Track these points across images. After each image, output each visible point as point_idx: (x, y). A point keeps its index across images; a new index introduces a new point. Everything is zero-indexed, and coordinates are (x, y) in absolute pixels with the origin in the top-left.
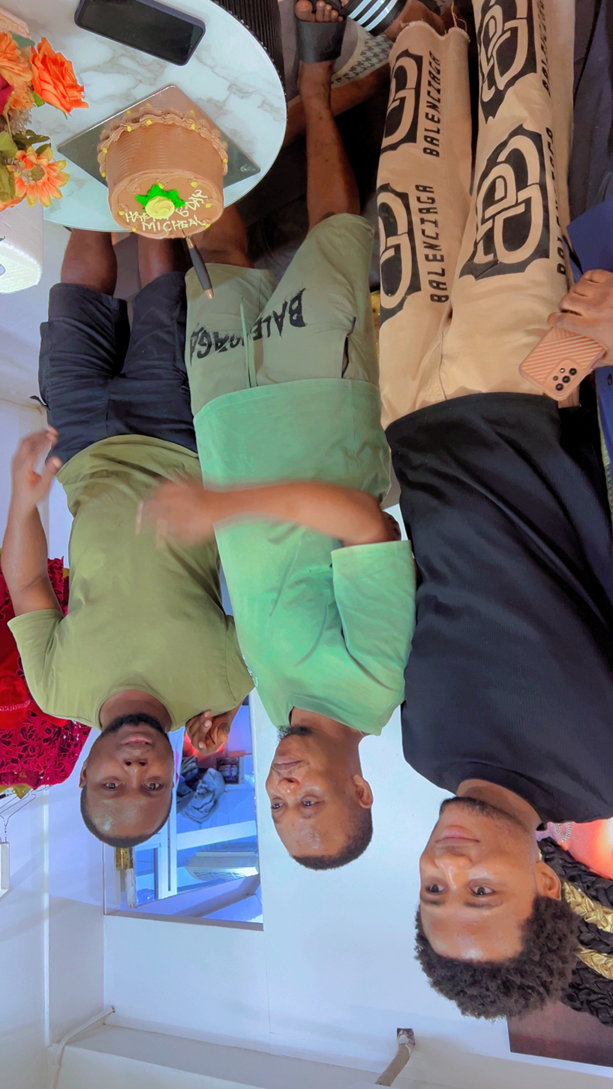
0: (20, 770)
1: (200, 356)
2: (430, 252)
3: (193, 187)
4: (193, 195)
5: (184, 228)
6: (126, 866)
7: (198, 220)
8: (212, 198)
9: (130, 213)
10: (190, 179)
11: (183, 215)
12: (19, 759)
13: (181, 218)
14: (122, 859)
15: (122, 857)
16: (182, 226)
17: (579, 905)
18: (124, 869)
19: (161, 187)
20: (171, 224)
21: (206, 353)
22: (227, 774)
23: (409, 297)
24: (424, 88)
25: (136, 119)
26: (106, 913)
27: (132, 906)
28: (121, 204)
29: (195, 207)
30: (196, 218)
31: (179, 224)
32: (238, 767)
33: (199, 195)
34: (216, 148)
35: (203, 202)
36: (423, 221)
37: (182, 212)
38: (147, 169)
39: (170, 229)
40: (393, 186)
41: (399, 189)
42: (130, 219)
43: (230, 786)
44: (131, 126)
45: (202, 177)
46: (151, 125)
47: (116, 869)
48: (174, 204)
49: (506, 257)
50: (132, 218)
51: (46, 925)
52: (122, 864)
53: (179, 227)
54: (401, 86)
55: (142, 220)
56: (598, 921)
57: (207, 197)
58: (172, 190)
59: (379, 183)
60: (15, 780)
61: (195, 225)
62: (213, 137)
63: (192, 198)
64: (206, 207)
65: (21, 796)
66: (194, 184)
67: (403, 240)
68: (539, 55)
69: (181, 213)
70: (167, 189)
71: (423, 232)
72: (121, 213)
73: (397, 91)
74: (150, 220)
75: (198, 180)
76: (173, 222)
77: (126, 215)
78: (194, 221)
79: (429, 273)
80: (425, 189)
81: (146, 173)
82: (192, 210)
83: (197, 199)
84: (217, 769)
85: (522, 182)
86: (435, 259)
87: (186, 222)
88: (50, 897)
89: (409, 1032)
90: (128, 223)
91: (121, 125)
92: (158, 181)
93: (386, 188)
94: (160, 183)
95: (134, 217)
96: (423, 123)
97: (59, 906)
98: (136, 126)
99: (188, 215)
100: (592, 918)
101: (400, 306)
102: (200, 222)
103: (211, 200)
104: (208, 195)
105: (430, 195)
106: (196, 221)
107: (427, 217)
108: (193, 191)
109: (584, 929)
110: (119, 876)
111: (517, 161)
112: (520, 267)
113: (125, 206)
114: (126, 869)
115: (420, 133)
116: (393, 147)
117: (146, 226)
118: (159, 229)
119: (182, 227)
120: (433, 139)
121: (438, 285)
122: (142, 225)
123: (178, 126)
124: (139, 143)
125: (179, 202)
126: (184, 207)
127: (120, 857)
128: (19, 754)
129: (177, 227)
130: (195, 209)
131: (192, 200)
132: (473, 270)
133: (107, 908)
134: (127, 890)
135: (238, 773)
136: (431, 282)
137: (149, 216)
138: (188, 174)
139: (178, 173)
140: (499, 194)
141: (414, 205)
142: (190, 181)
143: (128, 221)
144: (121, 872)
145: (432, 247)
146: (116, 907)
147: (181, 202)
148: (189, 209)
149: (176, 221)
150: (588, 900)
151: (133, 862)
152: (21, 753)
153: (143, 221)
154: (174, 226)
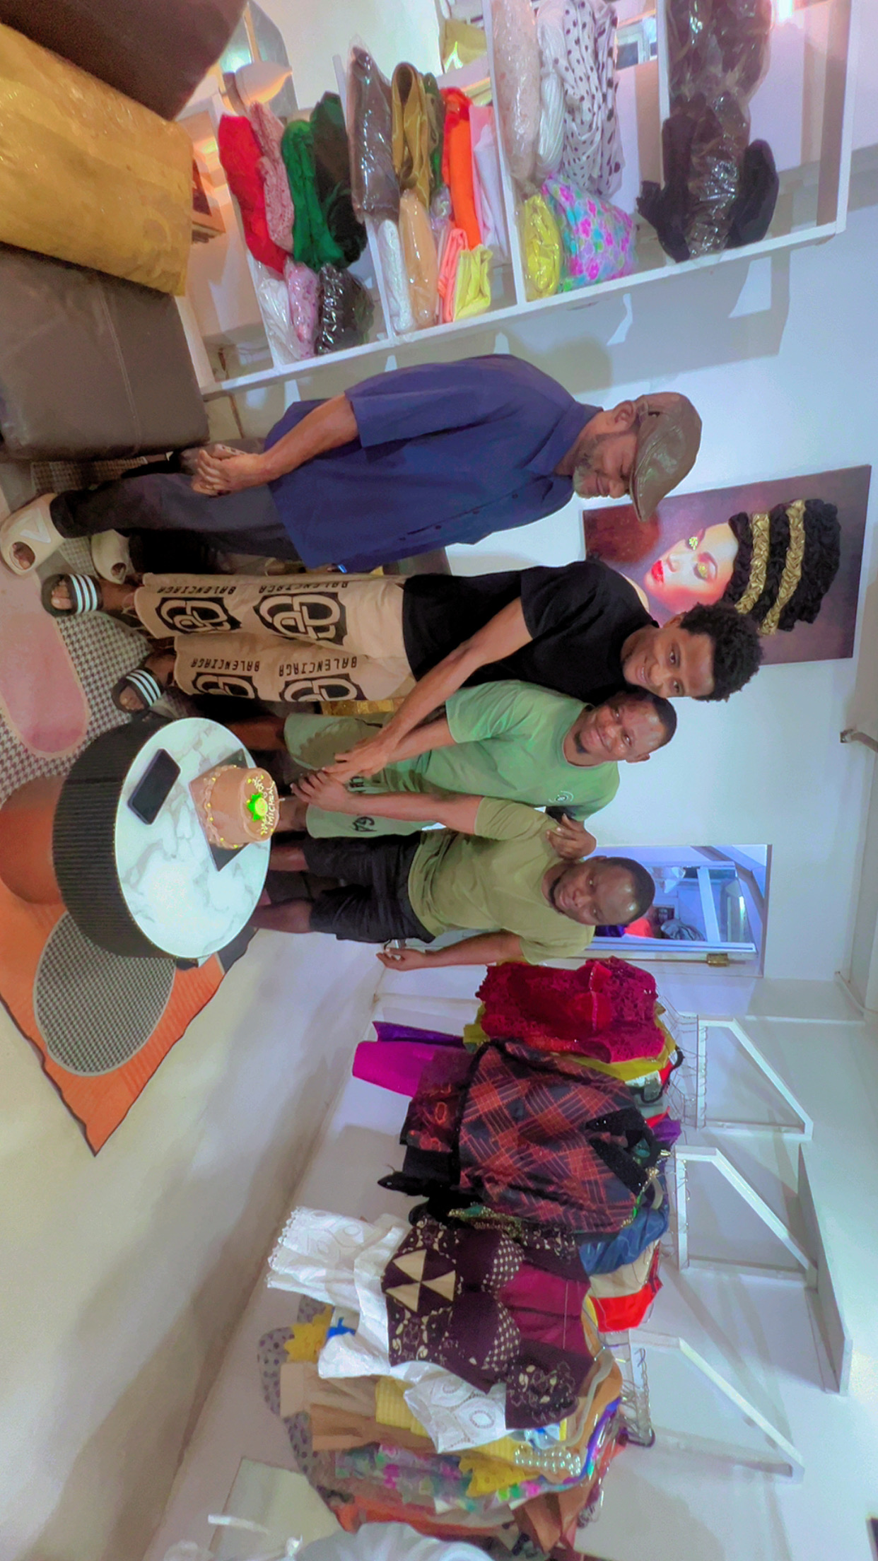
0: (643, 1004)
1: (373, 823)
2: (324, 668)
6: (727, 959)
15: (718, 962)
17: (745, 606)
21: (371, 819)
22: (666, 917)
23: (353, 680)
24: (216, 671)
26: (761, 975)
27: (756, 956)
32: (661, 908)
36: (303, 672)
40: (281, 690)
41: (283, 686)
43: (676, 914)
47: (727, 968)
49: (335, 616)
54: (215, 685)
56: (756, 593)
59: (278, 699)
60: (651, 1010)
67: (316, 684)
68: (211, 594)
71: (311, 672)
73: (218, 687)
79: (338, 667)
80: (281, 671)
84: (661, 924)
85: (288, 608)
86: (329, 665)
89: (843, 735)
93: (282, 695)
96: (239, 672)
100: (754, 597)
101: (357, 687)
105: (285, 667)
107: (300, 668)
109: (762, 603)
111: (274, 611)
112: (342, 608)
115: (246, 673)
116: (255, 690)
120: (249, 665)
121: (345, 663)
132: (338, 639)
133: (757, 974)
135: (665, 908)
136: (344, 667)
140: (292, 623)
141: (293, 677)
145: (320, 666)
146: (757, 969)
150: (742, 600)
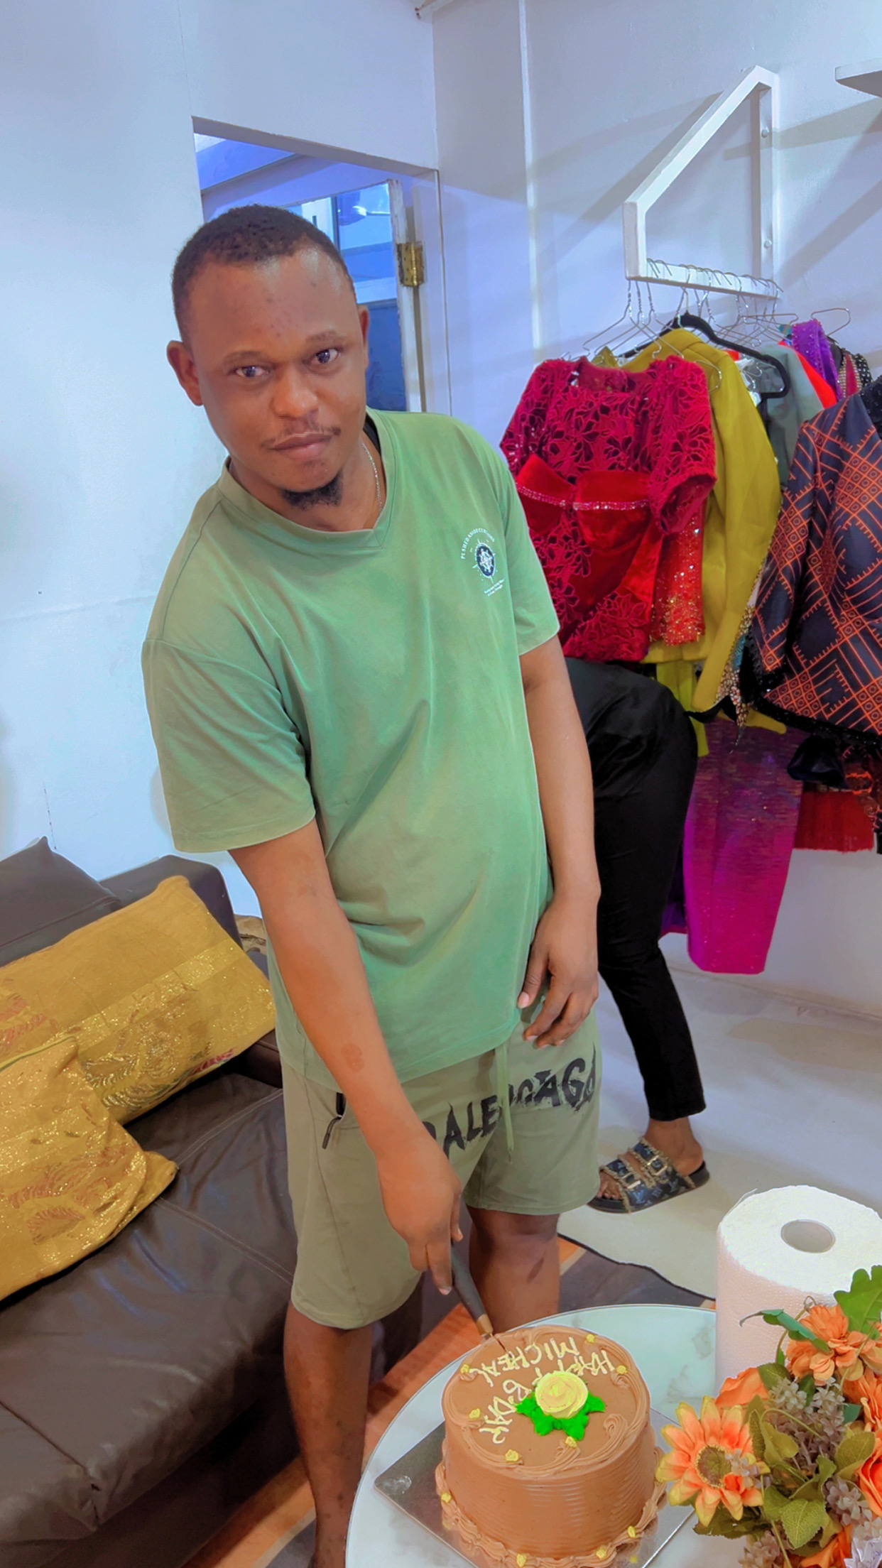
0: (600, 392)
3: (513, 1450)
4: (506, 1430)
5: (504, 1354)
6: (407, 247)
7: (482, 1375)
8: (472, 1429)
9: (605, 1371)
10: (520, 1464)
11: (514, 1382)
12: (599, 412)
13: (512, 1375)
14: (414, 259)
15: (414, 263)
16: (508, 1360)
18: (411, 244)
19: (570, 1441)
20: (528, 1361)
25: (622, 1550)
26: (436, 173)
27: (394, 182)
28: (626, 1387)
29: (496, 1403)
30: (489, 1381)
31: (514, 1362)
33: (497, 1432)
34: (469, 1522)
35: (486, 1417)
37: (517, 1389)
38: (601, 1470)
39: (527, 1349)
42: (602, 1359)
44: (629, 1537)
45: (501, 1472)
46: (596, 1548)
47: (423, 243)
48: (538, 1407)
50: (598, 1361)
51: (530, 157)
52: (413, 252)
53: (513, 1356)
55: (581, 1358)
57: (481, 1430)
58: (548, 1433)
60: (610, 377)
61: (487, 1366)
62: (478, 1543)
63: (507, 1423)
64: (478, 1410)
65: (606, 351)
66: (513, 1456)
69: (517, 1385)
70: (556, 1434)
72: (622, 1369)
74: (568, 1360)
75: (506, 1465)
76: (526, 1365)
77: (612, 1368)
78: (490, 1372)
81: (602, 1462)
82: (500, 1398)
83: (496, 1422)
87: (504, 1369)
88: (525, 201)
90: (603, 1349)
91: (643, 1533)
92: (579, 1451)
94: (574, 1448)
95: (597, 1365)
97: (511, 188)
98: (621, 1540)
99: (505, 1383)
102: (480, 1372)
103: (472, 1426)
104: (480, 1433)
106: (486, 1372)
108: (511, 1439)
110: (416, 233)
113: (618, 1383)
114: (407, 243)
117: (571, 1348)
118: (546, 1345)
119: (506, 1356)
122: (579, 1350)
123: (548, 1555)
124: (614, 1512)
125: (529, 1411)
126: (516, 1400)
127: (416, 264)
128: (597, 419)
129: (517, 1355)
130: (496, 1400)
131: (506, 1417)
133: (434, 181)
134: (404, 209)
137: (572, 1371)
138: (526, 1473)
139: (545, 1474)
142: (521, 1462)
143: (604, 1353)
144: (415, 238)
146: (420, 183)
147: (526, 1412)
148: (505, 1397)
149: (521, 1367)
151: (397, 254)
152: (594, 421)
153: (578, 1357)
154: (522, 1356)
